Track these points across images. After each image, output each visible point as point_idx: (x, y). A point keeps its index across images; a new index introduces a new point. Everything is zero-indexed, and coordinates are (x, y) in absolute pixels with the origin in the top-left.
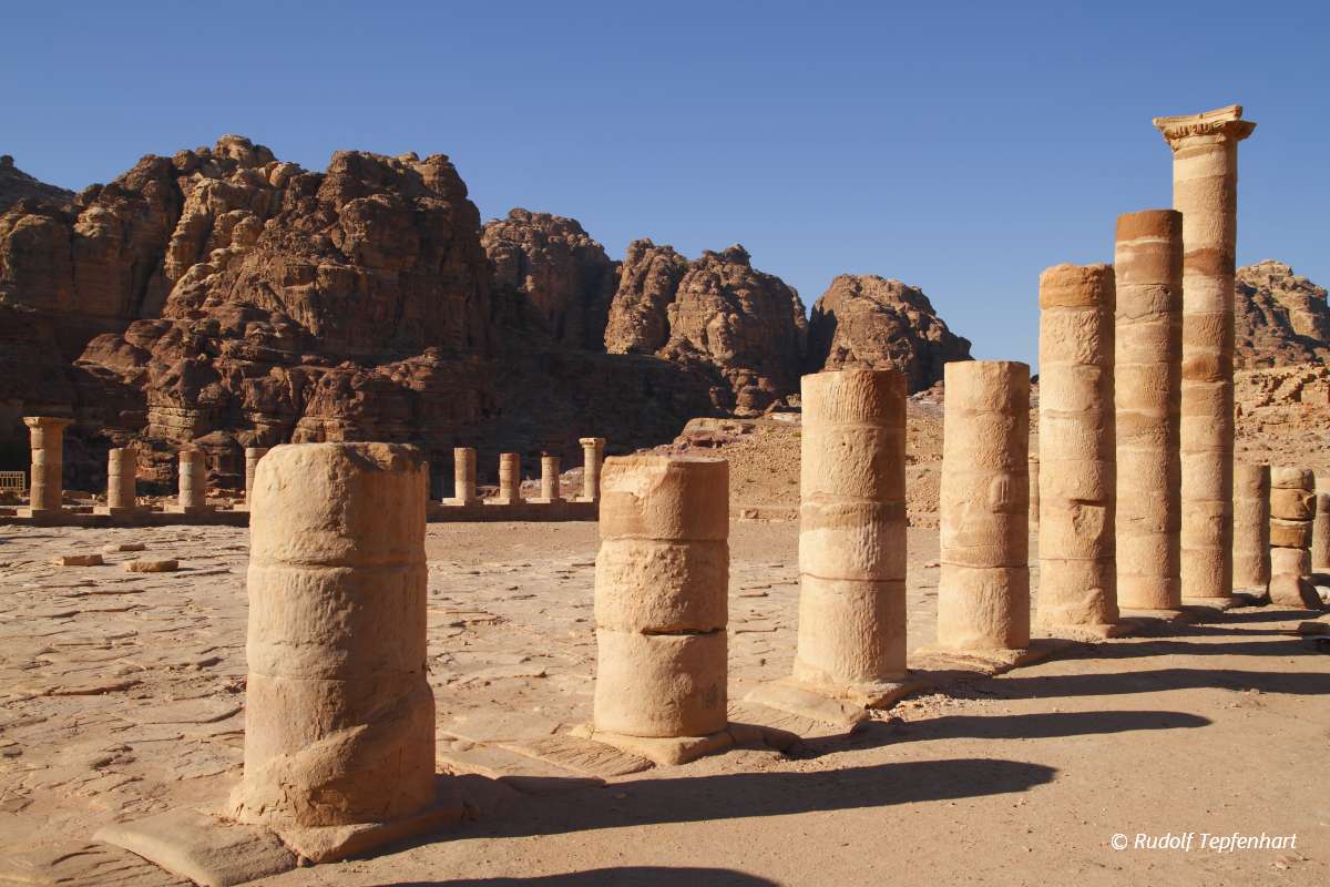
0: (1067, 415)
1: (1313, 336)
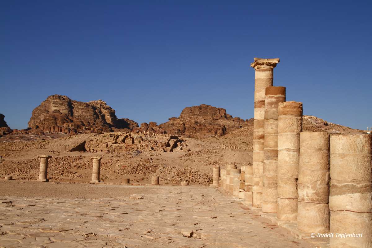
0: (294, 151)
1: (111, 124)
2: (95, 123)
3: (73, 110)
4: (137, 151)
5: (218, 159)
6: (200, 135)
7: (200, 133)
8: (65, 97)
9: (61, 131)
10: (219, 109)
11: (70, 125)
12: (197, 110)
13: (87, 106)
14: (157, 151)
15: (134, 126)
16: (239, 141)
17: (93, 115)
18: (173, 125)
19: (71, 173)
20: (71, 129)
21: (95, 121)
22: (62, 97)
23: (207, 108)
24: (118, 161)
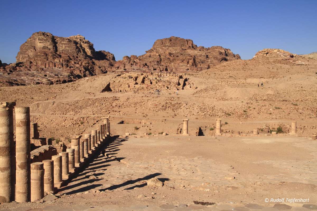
1: (91, 56)
2: (77, 56)
3: (57, 45)
4: (157, 91)
5: (223, 95)
6: (174, 65)
7: (174, 63)
8: (48, 33)
9: (55, 66)
10: (187, 41)
11: (61, 60)
12: (168, 41)
13: (69, 41)
14: (171, 90)
15: (110, 57)
16: (227, 75)
17: (75, 49)
18: (150, 56)
19: (116, 111)
20: (64, 64)
21: (77, 54)
22: (46, 34)
23: (177, 40)
24: (149, 101)
